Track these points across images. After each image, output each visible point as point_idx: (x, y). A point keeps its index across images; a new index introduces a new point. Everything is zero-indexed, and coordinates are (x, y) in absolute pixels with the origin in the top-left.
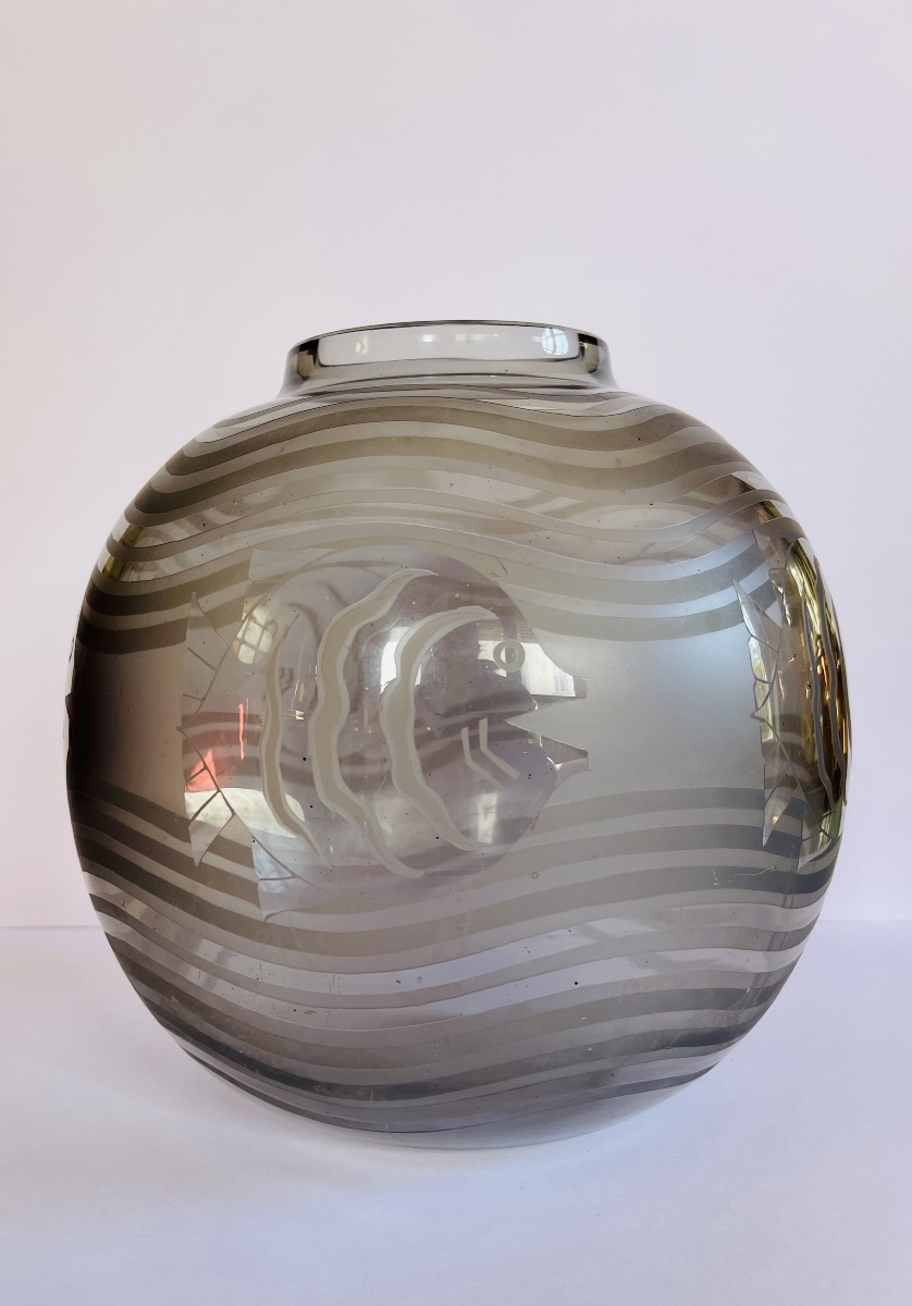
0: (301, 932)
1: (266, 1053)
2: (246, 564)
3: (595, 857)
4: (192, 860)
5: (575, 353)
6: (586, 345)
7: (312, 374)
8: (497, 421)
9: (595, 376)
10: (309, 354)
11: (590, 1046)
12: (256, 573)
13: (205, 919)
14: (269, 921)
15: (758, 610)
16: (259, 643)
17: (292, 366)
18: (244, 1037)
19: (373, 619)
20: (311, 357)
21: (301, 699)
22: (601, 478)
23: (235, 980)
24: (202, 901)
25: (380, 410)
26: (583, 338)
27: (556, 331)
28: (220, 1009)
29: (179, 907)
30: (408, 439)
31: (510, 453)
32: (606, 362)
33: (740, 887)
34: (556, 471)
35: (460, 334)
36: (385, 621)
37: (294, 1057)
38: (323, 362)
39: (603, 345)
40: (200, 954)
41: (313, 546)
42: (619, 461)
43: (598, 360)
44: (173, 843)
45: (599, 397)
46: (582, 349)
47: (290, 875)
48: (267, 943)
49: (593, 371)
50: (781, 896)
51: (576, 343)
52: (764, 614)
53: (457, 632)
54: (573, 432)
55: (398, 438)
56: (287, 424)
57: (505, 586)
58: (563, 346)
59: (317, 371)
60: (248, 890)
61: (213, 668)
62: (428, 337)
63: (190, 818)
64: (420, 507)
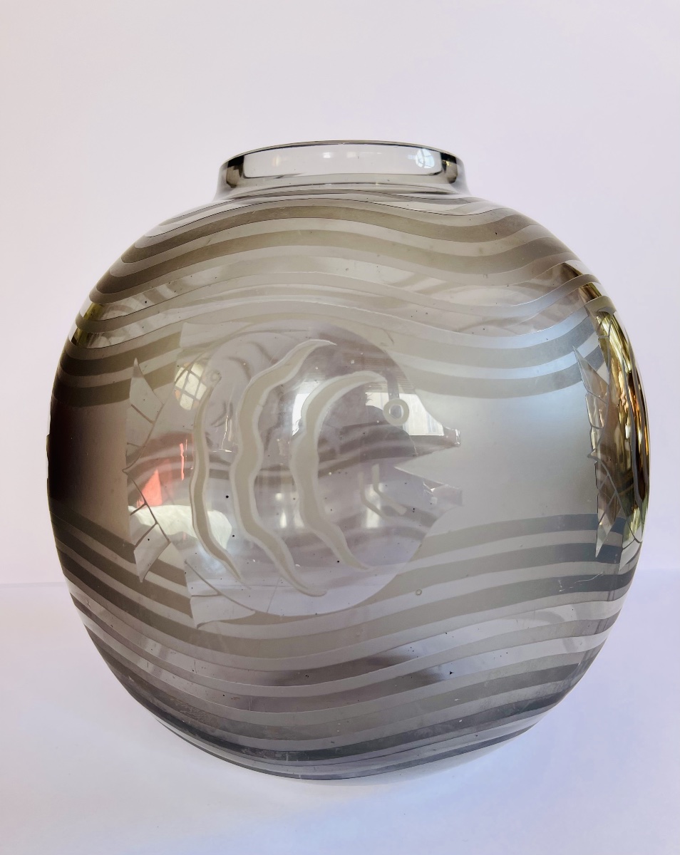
0: (226, 638)
1: (202, 724)
2: (177, 336)
3: (467, 576)
4: (137, 578)
5: (439, 168)
6: (448, 163)
7: (239, 183)
8: (383, 218)
9: (454, 186)
10: (235, 169)
11: (460, 719)
12: (185, 341)
13: (150, 624)
14: (200, 629)
15: (590, 368)
16: (196, 393)
17: (223, 178)
18: (185, 712)
19: (282, 382)
20: (237, 171)
21: (229, 440)
22: (468, 264)
23: (177, 672)
24: (147, 610)
25: (288, 209)
26: (446, 157)
27: (424, 150)
28: (165, 690)
29: (129, 613)
30: (311, 232)
31: (394, 244)
32: (462, 175)
33: (579, 591)
34: (431, 258)
35: (351, 153)
36: (293, 382)
37: (225, 729)
38: (247, 175)
39: (461, 164)
40: (148, 650)
41: (233, 321)
42: (481, 250)
43: (457, 174)
44: (122, 562)
45: (461, 201)
46: (444, 166)
47: (216, 593)
48: (199, 646)
49: (452, 181)
50: (606, 593)
51: (439, 161)
52: (595, 372)
53: (353, 392)
54: (443, 227)
55: (302, 231)
56: (213, 220)
57: (394, 355)
58: (431, 163)
59: (242, 181)
60: (183, 604)
61: (150, 421)
62: (327, 154)
63: (135, 544)
64: (320, 287)
